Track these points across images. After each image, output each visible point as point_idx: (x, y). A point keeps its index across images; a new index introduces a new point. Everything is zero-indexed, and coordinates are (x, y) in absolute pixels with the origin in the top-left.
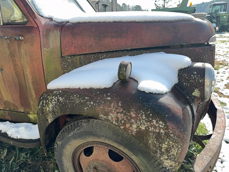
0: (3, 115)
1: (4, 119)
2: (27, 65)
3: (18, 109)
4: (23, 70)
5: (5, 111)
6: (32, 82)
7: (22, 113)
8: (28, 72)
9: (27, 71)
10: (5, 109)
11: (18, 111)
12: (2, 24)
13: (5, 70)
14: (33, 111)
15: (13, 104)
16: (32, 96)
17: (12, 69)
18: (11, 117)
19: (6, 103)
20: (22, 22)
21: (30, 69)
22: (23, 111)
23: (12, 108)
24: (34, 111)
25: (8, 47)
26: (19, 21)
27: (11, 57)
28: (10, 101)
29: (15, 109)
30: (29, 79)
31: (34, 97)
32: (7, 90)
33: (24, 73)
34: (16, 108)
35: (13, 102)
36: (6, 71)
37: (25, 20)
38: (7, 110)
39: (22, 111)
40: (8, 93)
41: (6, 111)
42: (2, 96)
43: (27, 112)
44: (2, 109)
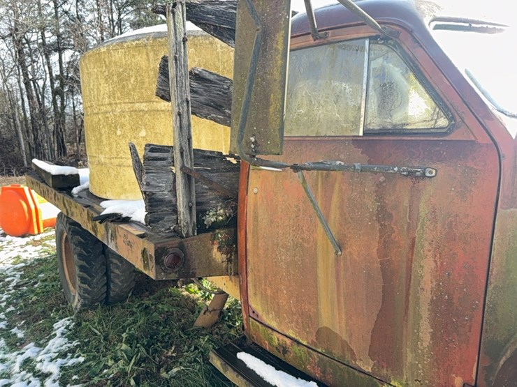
0: (301, 358)
1: (301, 369)
2: (429, 251)
3: (355, 360)
4: (410, 261)
5: (310, 350)
6: (432, 300)
7: (363, 375)
8: (426, 269)
9: (423, 267)
10: (314, 348)
11: (350, 364)
12: (361, 134)
13: (348, 250)
14: (404, 382)
15: (342, 341)
16: (419, 339)
17: (375, 250)
18: (324, 372)
19: (323, 335)
20: (429, 127)
21: (435, 262)
22: (370, 371)
23: (337, 352)
24: (410, 382)
25: (376, 191)
26: (421, 126)
27: (378, 220)
28: (338, 332)
29: (344, 356)
30: (423, 289)
31: (426, 344)
32: (339, 301)
33: (409, 269)
34: (348, 356)
35: (345, 337)
36: (351, 254)
37: (443, 122)
38: (320, 350)
39: (368, 369)
40: (339, 310)
41: (315, 353)
42: (317, 314)
43: (380, 376)
44: (305, 343)
